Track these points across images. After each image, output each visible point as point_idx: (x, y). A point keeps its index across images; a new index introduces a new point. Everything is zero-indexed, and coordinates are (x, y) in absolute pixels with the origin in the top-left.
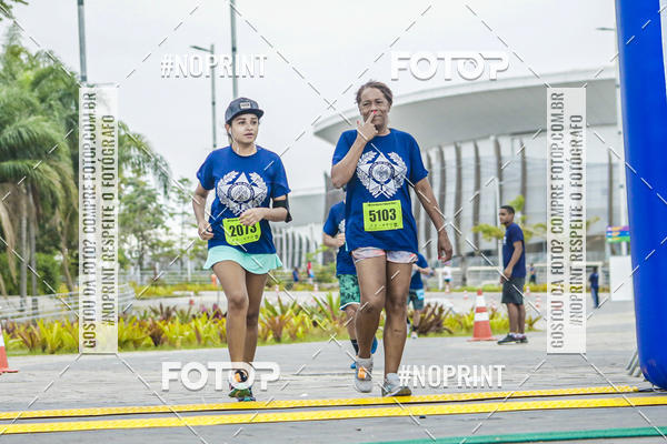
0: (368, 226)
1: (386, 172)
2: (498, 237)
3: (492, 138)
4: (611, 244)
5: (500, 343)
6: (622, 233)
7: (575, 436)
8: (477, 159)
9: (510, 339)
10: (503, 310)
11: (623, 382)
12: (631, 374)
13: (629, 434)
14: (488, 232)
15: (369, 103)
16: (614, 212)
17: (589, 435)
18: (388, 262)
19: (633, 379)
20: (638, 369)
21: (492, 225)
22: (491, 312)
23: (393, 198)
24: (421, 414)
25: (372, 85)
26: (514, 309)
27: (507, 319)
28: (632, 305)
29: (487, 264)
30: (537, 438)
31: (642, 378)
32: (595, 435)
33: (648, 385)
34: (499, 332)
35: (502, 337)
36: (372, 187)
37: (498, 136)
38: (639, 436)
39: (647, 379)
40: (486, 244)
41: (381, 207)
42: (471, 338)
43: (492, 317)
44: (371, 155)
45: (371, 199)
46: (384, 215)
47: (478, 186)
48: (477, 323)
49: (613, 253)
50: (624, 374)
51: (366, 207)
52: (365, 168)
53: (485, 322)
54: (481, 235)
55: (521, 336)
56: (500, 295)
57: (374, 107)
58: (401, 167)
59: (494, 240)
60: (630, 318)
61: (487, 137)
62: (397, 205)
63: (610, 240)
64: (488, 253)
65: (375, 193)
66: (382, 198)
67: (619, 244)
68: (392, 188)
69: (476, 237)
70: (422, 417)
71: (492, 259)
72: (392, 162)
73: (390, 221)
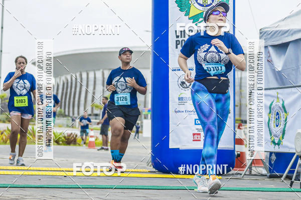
0: (16, 105)
1: (22, 87)
3: (101, 70)
4: (145, 115)
5: (98, 150)
6: (149, 111)
7: (124, 187)
8: (95, 78)
9: (102, 148)
10: (100, 137)
11: (145, 168)
12: (148, 165)
13: (145, 188)
14: (97, 107)
15: (20, 63)
16: (146, 102)
17: (129, 187)
18: (22, 118)
19: (149, 167)
20: (151, 163)
21: (99, 104)
22: (96, 138)
23: (25, 95)
24: (65, 175)
25: (21, 57)
26: (105, 137)
27: (102, 141)
28: (150, 139)
29: (96, 119)
30: (109, 187)
31: (152, 167)
32: (131, 187)
33: (154, 170)
34: (98, 146)
35: (99, 148)
36: (17, 91)
37: (103, 69)
38: (149, 189)
39: (154, 167)
40: (96, 111)
41: (20, 98)
42: (87, 147)
43: (96, 140)
45: (17, 95)
46: (21, 101)
47: (94, 88)
48: (90, 142)
49: (145, 118)
50: (145, 165)
51: (15, 98)
52: (15, 85)
53: (93, 142)
54: (94, 108)
55: (106, 147)
56: (99, 131)
57: (22, 64)
58: (28, 85)
59: (99, 110)
60: (149, 144)
61: (99, 70)
62: (26, 98)
63: (144, 113)
64: (96, 115)
65: (18, 94)
66: (21, 95)
67: (147, 115)
68: (25, 92)
69: (92, 108)
70: (65, 176)
71: (97, 117)
72: (25, 83)
73: (23, 103)
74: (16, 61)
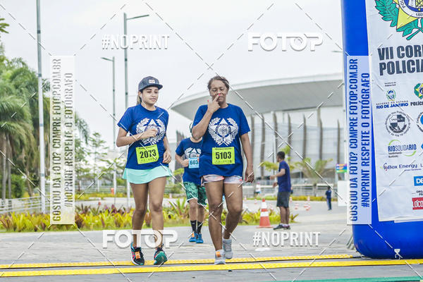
0: (215, 161)
1: (226, 130)
2: (275, 169)
3: (272, 113)
4: (339, 174)
5: (275, 229)
6: (345, 168)
8: (263, 124)
9: (280, 227)
10: (277, 211)
11: (344, 252)
12: (349, 248)
14: (269, 166)
15: (216, 89)
16: (341, 155)
19: (350, 251)
20: (353, 245)
21: (271, 162)
22: (269, 211)
23: (230, 146)
24: (230, 269)
25: (218, 78)
26: (284, 210)
27: (279, 216)
29: (268, 184)
31: (355, 250)
33: (358, 254)
34: (275, 223)
35: (276, 226)
36: (217, 139)
37: (275, 111)
39: (358, 251)
40: (268, 173)
41: (223, 150)
42: (258, 226)
43: (270, 214)
44: (217, 120)
46: (224, 156)
47: (263, 140)
48: (262, 218)
49: (340, 179)
50: (345, 248)
51: (214, 150)
52: (213, 127)
53: (267, 217)
54: (265, 168)
55: (287, 225)
57: (219, 92)
58: (235, 127)
59: (272, 170)
61: (269, 112)
62: (232, 150)
63: (338, 171)
65: (219, 143)
66: (224, 145)
67: (343, 174)
68: (229, 139)
69: (262, 168)
70: (230, 271)
71: (270, 181)
72: (229, 124)
73: (227, 159)
74: (209, 87)
